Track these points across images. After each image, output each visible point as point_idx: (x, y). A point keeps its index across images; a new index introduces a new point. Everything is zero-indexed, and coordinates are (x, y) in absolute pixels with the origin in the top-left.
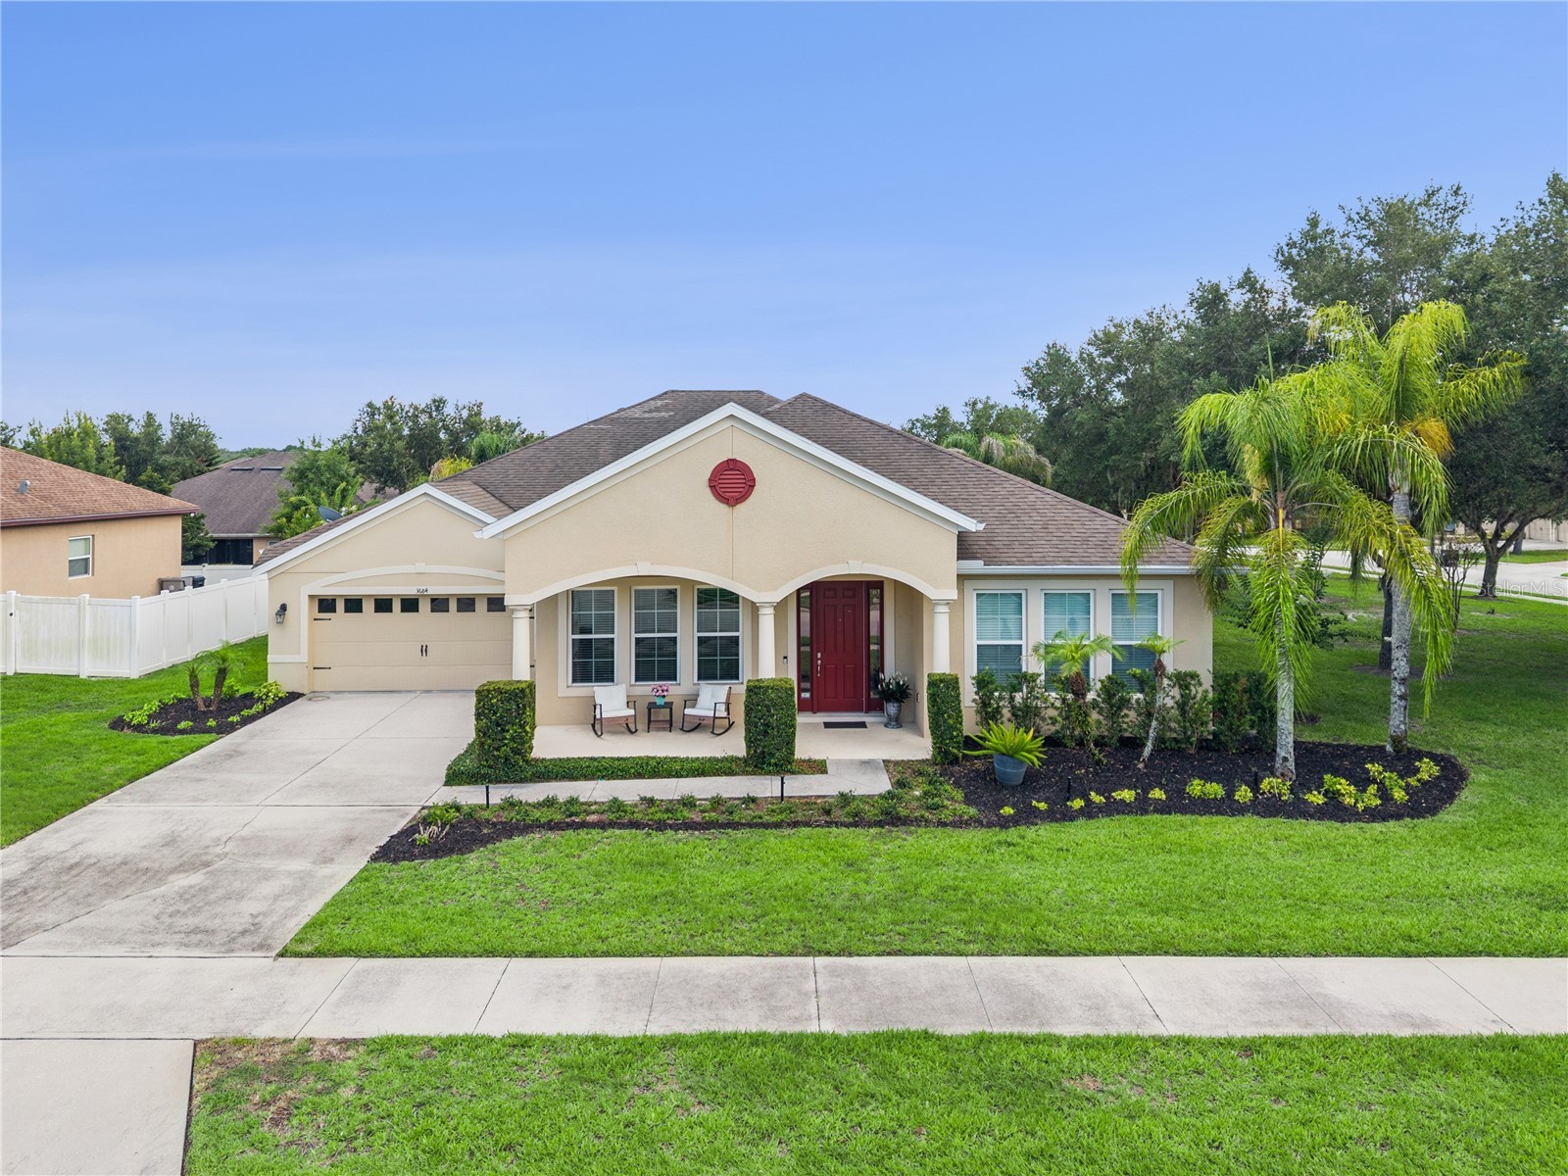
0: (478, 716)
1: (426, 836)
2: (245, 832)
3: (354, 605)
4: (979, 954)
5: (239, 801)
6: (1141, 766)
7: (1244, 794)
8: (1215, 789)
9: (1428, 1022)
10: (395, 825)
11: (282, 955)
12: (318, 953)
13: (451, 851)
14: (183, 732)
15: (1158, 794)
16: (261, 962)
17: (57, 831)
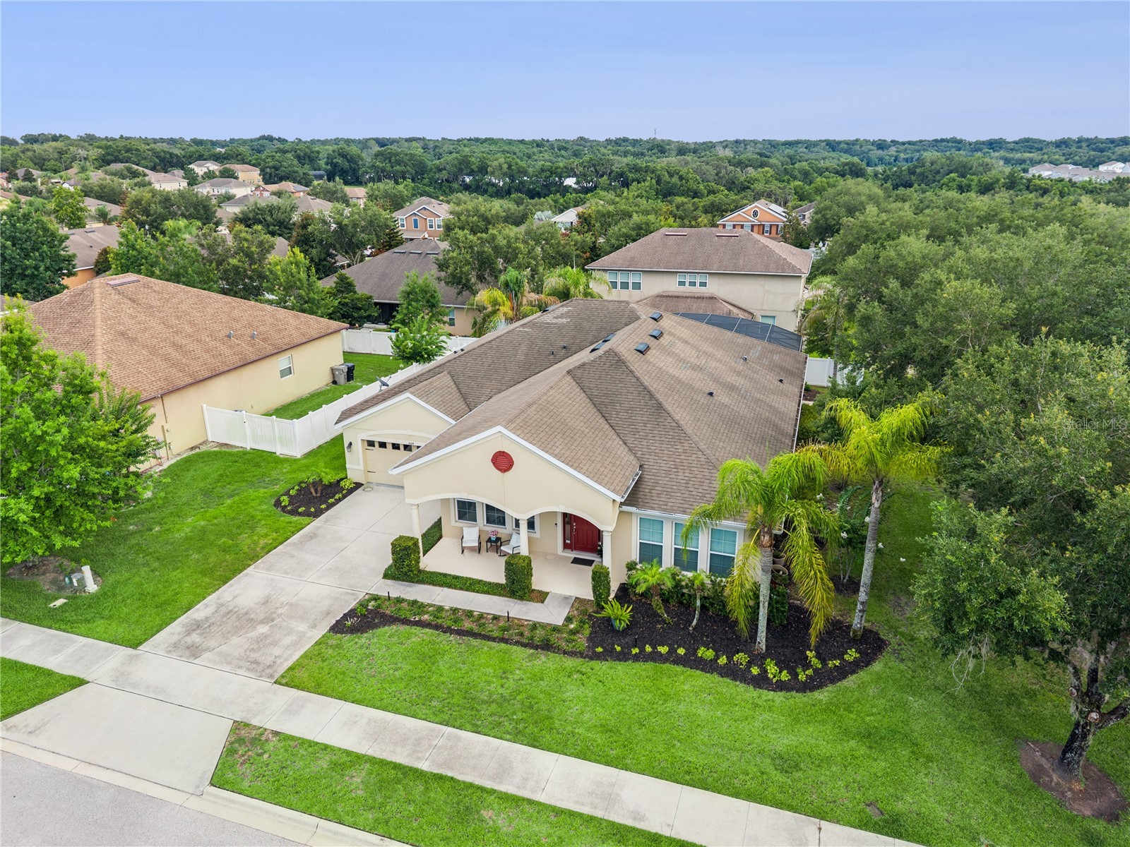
0: (393, 554)
1: (350, 623)
2: (293, 601)
3: (383, 445)
4: (508, 740)
5: (300, 576)
6: (691, 628)
7: (723, 660)
8: (710, 654)
9: (642, 819)
10: (350, 604)
11: (275, 683)
12: (287, 685)
13: (358, 631)
14: (300, 514)
15: (681, 651)
16: (266, 684)
17: (231, 586)
